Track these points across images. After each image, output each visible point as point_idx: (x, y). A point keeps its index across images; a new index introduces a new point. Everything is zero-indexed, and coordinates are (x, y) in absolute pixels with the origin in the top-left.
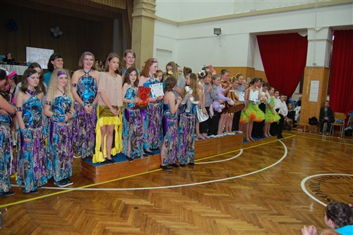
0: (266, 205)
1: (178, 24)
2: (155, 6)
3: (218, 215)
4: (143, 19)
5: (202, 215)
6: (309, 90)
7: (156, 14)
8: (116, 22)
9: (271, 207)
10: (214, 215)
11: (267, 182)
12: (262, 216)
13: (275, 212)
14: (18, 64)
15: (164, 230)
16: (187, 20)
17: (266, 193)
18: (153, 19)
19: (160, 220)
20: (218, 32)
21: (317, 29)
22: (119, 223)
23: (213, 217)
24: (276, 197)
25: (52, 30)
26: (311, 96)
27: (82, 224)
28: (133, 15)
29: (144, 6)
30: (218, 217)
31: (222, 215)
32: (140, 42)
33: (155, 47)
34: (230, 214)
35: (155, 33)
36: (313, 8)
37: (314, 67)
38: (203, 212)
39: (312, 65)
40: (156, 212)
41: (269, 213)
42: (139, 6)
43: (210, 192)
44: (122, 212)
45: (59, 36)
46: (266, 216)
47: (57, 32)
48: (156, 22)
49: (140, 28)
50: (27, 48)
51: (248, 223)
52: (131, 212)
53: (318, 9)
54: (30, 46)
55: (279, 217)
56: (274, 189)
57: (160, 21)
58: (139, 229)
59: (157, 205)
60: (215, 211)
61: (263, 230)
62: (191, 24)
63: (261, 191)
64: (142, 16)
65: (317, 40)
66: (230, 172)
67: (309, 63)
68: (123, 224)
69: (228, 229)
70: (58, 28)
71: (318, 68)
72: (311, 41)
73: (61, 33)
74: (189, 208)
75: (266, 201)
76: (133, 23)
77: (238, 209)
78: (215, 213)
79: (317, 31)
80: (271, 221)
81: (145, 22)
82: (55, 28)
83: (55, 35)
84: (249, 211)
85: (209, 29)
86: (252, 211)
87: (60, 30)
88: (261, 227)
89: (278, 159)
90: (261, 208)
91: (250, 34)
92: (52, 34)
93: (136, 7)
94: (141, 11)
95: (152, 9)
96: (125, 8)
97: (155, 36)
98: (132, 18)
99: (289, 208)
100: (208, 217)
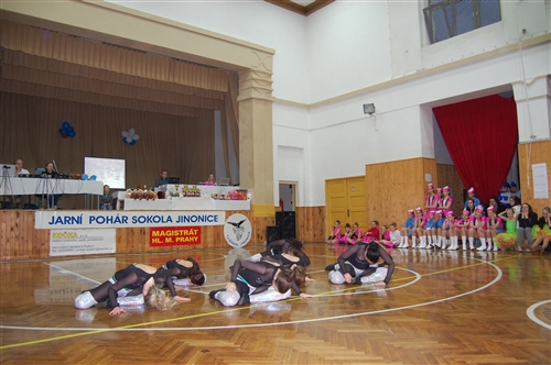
0: (457, 341)
1: (309, 107)
2: (271, 83)
3: (358, 358)
4: (254, 102)
5: (327, 358)
6: (531, 179)
7: (273, 94)
8: (217, 114)
9: (465, 343)
10: (350, 358)
11: (461, 312)
12: (445, 357)
13: (473, 349)
14: (67, 177)
17: (458, 326)
18: (270, 102)
20: (369, 109)
21: (528, 82)
23: (345, 361)
24: (476, 330)
25: (124, 134)
26: (536, 189)
28: (239, 99)
29: (254, 84)
30: (357, 361)
31: (366, 358)
32: (252, 137)
33: (276, 143)
34: (382, 355)
35: (274, 122)
36: (515, 51)
37: (533, 143)
38: (330, 355)
39: (529, 140)
40: (239, 355)
41: (461, 351)
42: (247, 85)
43: (349, 328)
44: (178, 357)
45: (134, 142)
46: (453, 356)
47: (131, 135)
48: (274, 105)
49: (249, 117)
50: (88, 160)
52: (195, 356)
53: (524, 52)
54: (90, 157)
56: (475, 320)
57: (279, 103)
59: (245, 346)
60: (354, 352)
62: (329, 104)
63: (447, 323)
64: (251, 99)
65: (531, 99)
67: (523, 137)
70: (132, 131)
71: (540, 142)
72: (521, 101)
73: (136, 137)
74: (303, 349)
75: (457, 336)
76: (240, 110)
77: (400, 348)
78: (352, 355)
79: (529, 85)
80: (464, 362)
81: (256, 107)
82: (128, 131)
83: (129, 140)
84: (421, 350)
86: (426, 350)
87: (137, 133)
89: (484, 284)
90: (445, 345)
91: (422, 106)
92: (125, 138)
93: (243, 87)
94: (250, 91)
95: (267, 88)
96: (226, 91)
97: (274, 128)
98: (238, 103)
99: (500, 343)
100: (337, 361)
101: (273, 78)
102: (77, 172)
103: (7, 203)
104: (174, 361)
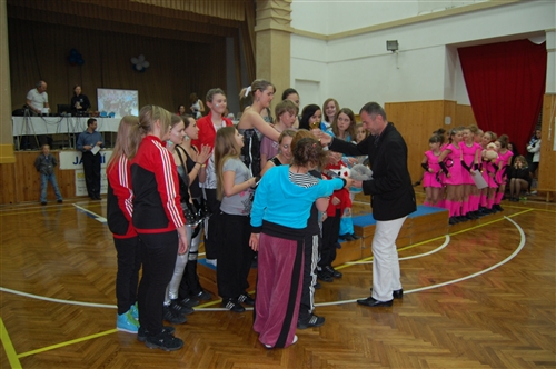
0: (506, 331)
1: (327, 39)
2: (289, 12)
3: (428, 351)
4: (273, 35)
5: (402, 350)
6: (553, 131)
7: (293, 25)
8: (230, 42)
9: (516, 334)
10: (421, 350)
11: (500, 291)
12: (504, 351)
13: (525, 343)
16: (341, 31)
17: (503, 311)
18: (288, 33)
19: (334, 360)
20: (393, 46)
23: (419, 354)
24: (521, 317)
25: (134, 61)
28: (257, 29)
29: (274, 14)
30: (428, 354)
31: (434, 351)
32: (270, 70)
33: (293, 77)
34: (447, 347)
35: (292, 55)
38: (403, 346)
40: (323, 345)
41: (514, 344)
42: (265, 14)
45: (144, 69)
46: (510, 351)
47: (140, 63)
48: (292, 37)
49: (267, 49)
50: (99, 90)
51: (483, 363)
54: (102, 87)
55: (534, 352)
56: (516, 303)
57: (298, 35)
59: (324, 334)
60: (422, 343)
62: (349, 36)
63: (493, 306)
64: (270, 29)
66: (434, 275)
67: (550, 88)
70: (142, 57)
72: (553, 50)
73: (147, 65)
74: (377, 338)
75: (506, 325)
76: (258, 41)
77: (461, 338)
78: (422, 347)
80: (521, 360)
81: (275, 39)
82: (137, 57)
83: (139, 68)
84: (480, 342)
85: (379, 43)
86: (485, 341)
87: (146, 60)
89: (512, 250)
90: (498, 336)
91: (447, 46)
92: (134, 66)
93: (261, 16)
94: (268, 21)
95: (286, 17)
96: (243, 19)
97: (292, 61)
98: (255, 33)
99: (547, 336)
100: (411, 354)
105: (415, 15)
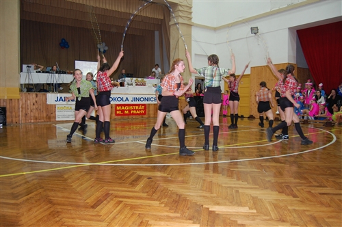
0: (305, 178)
1: (215, 29)
2: (191, 13)
4: (180, 26)
5: (223, 185)
7: (193, 20)
8: (157, 33)
9: (311, 180)
10: (238, 186)
11: (308, 161)
12: (298, 188)
13: (316, 184)
14: (65, 73)
15: (174, 196)
16: (223, 24)
17: (306, 169)
18: (190, 26)
19: (173, 187)
20: (255, 31)
22: (126, 189)
23: (235, 187)
24: (318, 172)
25: (99, 46)
27: (86, 189)
28: (170, 23)
29: (181, 14)
30: (242, 188)
31: (248, 186)
32: (178, 48)
33: (193, 52)
34: (258, 185)
35: (193, 39)
38: (225, 183)
40: (170, 181)
41: (308, 185)
42: (176, 14)
44: (133, 181)
45: (105, 51)
46: (303, 188)
47: (103, 47)
48: (193, 28)
49: (177, 35)
50: (76, 62)
51: (279, 192)
52: (143, 181)
54: (79, 60)
56: (318, 167)
57: (196, 26)
58: (146, 194)
59: (173, 176)
60: (240, 182)
61: (298, 199)
62: (228, 27)
63: (300, 167)
64: (178, 23)
68: (130, 189)
69: (253, 198)
70: (104, 44)
73: (106, 48)
74: (209, 179)
75: (306, 175)
76: (171, 31)
77: (269, 181)
80: (310, 192)
81: (182, 30)
82: (101, 44)
83: (102, 50)
84: (282, 183)
85: (246, 29)
86: (286, 183)
87: (107, 46)
88: (295, 196)
89: (324, 145)
90: (298, 181)
91: (289, 28)
92: (99, 49)
93: (173, 15)
94: (177, 19)
95: (189, 16)
96: (162, 18)
97: (193, 42)
98: (170, 26)
99: (334, 181)
100: (230, 187)
101: (193, 10)
102: (71, 70)
103: (30, 88)
104: (131, 184)
105: (269, 11)
